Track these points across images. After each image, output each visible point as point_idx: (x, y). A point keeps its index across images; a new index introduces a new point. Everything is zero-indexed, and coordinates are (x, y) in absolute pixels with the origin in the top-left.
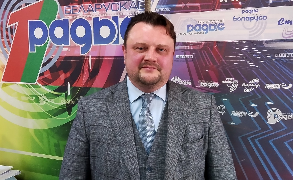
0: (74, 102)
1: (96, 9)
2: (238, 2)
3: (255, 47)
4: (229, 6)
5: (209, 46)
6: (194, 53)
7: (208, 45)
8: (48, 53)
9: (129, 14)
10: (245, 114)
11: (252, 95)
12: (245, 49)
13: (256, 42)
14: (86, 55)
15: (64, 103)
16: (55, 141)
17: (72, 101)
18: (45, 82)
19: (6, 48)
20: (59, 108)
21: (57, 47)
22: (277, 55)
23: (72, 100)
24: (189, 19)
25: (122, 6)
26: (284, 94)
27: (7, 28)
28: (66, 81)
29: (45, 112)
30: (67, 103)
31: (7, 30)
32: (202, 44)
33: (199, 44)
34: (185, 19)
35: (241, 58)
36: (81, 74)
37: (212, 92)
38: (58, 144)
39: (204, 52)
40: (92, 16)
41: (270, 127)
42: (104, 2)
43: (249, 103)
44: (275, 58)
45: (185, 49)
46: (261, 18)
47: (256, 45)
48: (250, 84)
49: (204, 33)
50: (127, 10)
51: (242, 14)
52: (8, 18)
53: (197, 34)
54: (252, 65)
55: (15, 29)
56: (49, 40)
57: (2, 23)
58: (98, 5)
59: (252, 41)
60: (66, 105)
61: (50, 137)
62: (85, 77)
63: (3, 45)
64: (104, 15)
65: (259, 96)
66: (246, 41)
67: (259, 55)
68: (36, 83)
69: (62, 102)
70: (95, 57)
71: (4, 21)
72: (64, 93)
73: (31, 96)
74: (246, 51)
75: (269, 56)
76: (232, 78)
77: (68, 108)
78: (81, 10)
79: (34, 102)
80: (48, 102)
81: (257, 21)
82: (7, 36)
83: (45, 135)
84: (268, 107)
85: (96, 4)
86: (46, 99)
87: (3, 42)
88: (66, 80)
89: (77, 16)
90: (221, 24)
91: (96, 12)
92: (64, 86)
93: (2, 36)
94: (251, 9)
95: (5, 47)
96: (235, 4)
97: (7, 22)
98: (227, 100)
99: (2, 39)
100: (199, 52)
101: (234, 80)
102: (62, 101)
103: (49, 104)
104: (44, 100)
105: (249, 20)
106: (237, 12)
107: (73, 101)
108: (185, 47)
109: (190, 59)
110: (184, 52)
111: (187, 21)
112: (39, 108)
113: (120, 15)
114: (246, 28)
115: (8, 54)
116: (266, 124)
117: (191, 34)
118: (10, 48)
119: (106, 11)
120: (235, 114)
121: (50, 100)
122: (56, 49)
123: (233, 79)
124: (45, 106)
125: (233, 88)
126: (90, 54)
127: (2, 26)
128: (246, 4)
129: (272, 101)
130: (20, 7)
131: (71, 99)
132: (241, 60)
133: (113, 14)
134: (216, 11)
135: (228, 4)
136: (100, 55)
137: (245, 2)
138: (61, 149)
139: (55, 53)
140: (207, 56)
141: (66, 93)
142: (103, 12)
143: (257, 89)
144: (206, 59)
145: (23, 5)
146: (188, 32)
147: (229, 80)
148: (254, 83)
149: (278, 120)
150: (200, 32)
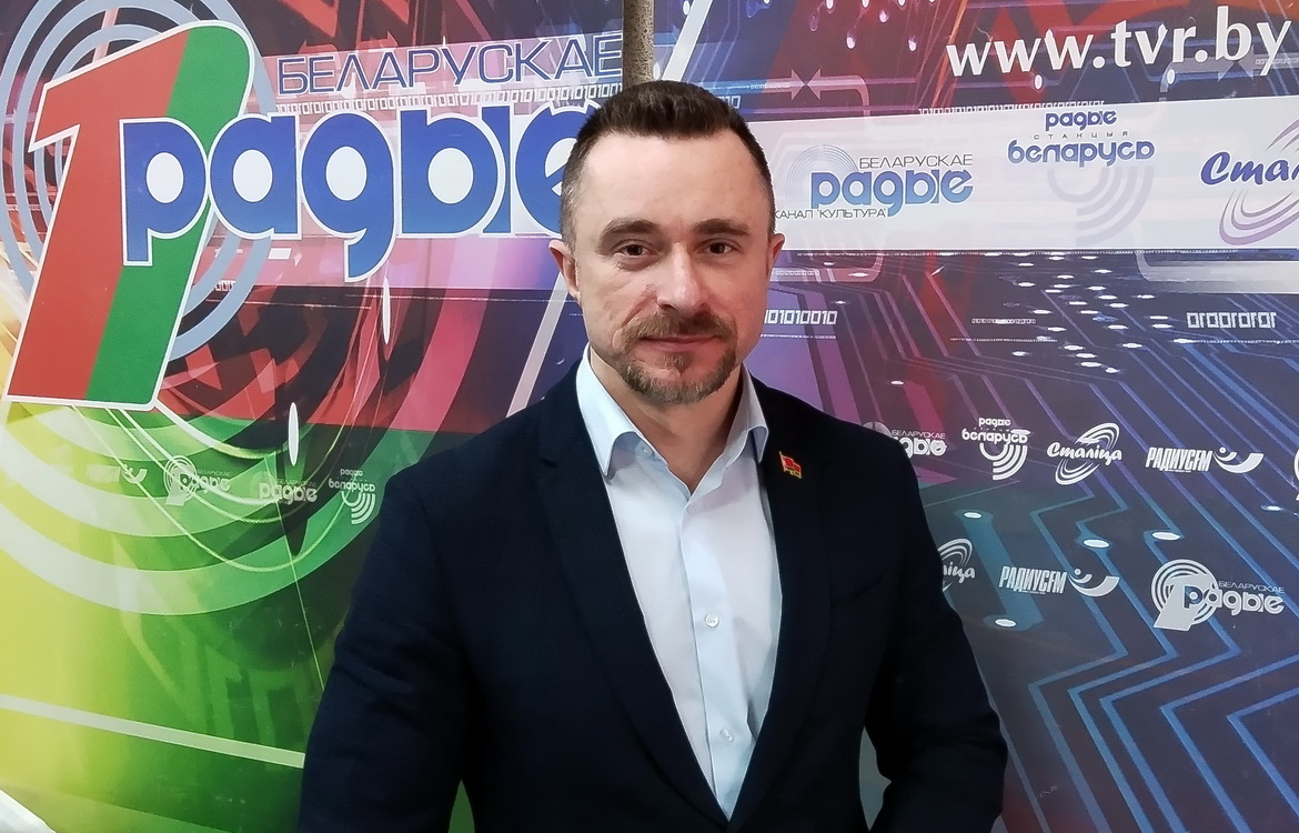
0: (315, 492)
1: (412, 71)
2: (1027, 77)
3: (1100, 280)
4: (995, 90)
5: (905, 268)
6: (841, 302)
7: (902, 267)
8: (206, 268)
9: (554, 95)
10: (1057, 582)
11: (1091, 495)
12: (1058, 288)
13: (1105, 258)
14: (366, 279)
15: (271, 496)
16: (233, 672)
17: (307, 487)
18: (193, 399)
19: (27, 245)
20: (253, 521)
21: (246, 243)
22: (1196, 320)
23: (305, 483)
24: (821, 147)
25: (527, 61)
26: (1224, 493)
27: (33, 153)
28: (283, 397)
29: (192, 538)
30: (286, 496)
31: (29, 159)
32: (875, 261)
33: (862, 259)
34: (805, 148)
35: (1043, 328)
36: (346, 370)
38: (246, 680)
39: (883, 297)
40: (395, 103)
41: (1165, 643)
42: (448, 42)
43: (1077, 533)
44: (1190, 333)
45: (806, 280)
46: (1126, 151)
47: (1105, 271)
48: (1079, 445)
49: (886, 213)
50: (547, 78)
51: (1047, 130)
52: (34, 108)
53: (854, 215)
54: (1089, 361)
55: (64, 159)
56: (211, 210)
57: (9, 128)
58: (422, 55)
59: (1088, 253)
61: (210, 653)
62: (363, 379)
63: (14, 227)
64: (447, 101)
65: (1118, 500)
66: (1062, 253)
67: (1119, 316)
68: (155, 402)
69: (262, 494)
70: (405, 291)
71: (19, 120)
72: (274, 454)
73: (130, 464)
74: (1062, 297)
75: (1161, 324)
76: (1003, 417)
77: (292, 521)
78: (350, 75)
79: (144, 489)
80: (205, 492)
81: (1109, 164)
82: (30, 187)
83: (188, 642)
84: (1157, 553)
85: (414, 49)
86: (196, 478)
87: (14, 215)
88: (280, 391)
89: (332, 103)
90: (957, 174)
91: (411, 85)
92: (273, 419)
93: (9, 187)
94: (1087, 108)
95: (21, 238)
96: (1018, 84)
97: (30, 126)
98: (979, 516)
99: (11, 200)
100: (861, 298)
101: (1011, 428)
102: (265, 490)
103: (205, 499)
104: (185, 480)
105: (1074, 158)
106: (1024, 122)
107: (311, 487)
108: (803, 272)
109: (822, 328)
110: (801, 295)
111: (810, 154)
112: (162, 519)
113: (516, 101)
114: (1061, 194)
115: (35, 268)
116: (1147, 632)
117: (827, 214)
118: (43, 242)
119: (458, 82)
120: (1018, 579)
121: (214, 484)
122: (240, 251)
123: (1006, 422)
124: (188, 510)
125: (1008, 462)
126: (388, 277)
127: (8, 145)
128: (1066, 86)
129: (1175, 527)
130: (88, 59)
131: (304, 479)
132: (1041, 339)
133: (487, 96)
134: (937, 112)
135: (987, 85)
136: (427, 284)
137: (1062, 77)
138: (257, 707)
139: (236, 267)
140: (899, 316)
141: (279, 451)
142: (445, 86)
143: (1110, 471)
144: (891, 327)
145: (101, 49)
146: (815, 206)
147: (988, 426)
148: (1096, 441)
149: (1201, 614)
150: (868, 207)
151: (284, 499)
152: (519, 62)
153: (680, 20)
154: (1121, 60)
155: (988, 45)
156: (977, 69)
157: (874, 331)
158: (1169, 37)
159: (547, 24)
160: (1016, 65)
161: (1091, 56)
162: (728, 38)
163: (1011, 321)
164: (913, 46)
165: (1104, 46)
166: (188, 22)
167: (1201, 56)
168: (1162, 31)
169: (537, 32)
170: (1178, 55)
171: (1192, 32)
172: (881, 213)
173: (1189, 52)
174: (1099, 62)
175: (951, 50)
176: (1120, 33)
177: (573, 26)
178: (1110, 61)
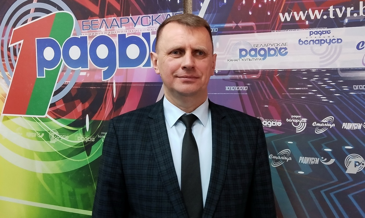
0: (94, 139)
1: (121, 23)
2: (304, 21)
3: (327, 77)
4: (294, 25)
5: (267, 75)
6: (249, 84)
8: (61, 78)
10: (317, 161)
11: (326, 136)
12: (314, 79)
13: (328, 71)
14: (109, 80)
15: (81, 140)
16: (70, 189)
17: (91, 137)
18: (57, 114)
19: (8, 73)
20: (75, 147)
21: (73, 71)
22: (356, 87)
23: (91, 136)
24: (242, 42)
27: (9, 47)
28: (84, 113)
29: (58, 152)
30: (85, 140)
31: (9, 49)
32: (259, 73)
33: (255, 72)
34: (236, 42)
35: (310, 90)
36: (103, 105)
37: (273, 132)
38: (74, 191)
39: (261, 83)
40: (116, 32)
41: (349, 178)
42: (132, 16)
43: (322, 147)
44: (354, 91)
45: (238, 78)
46: (334, 41)
47: (329, 74)
48: (322, 123)
49: (262, 59)
51: (310, 36)
52: (10, 35)
53: (252, 60)
54: (324, 99)
55: (19, 49)
56: (63, 63)
57: (2, 41)
58: (124, 19)
59: (323, 69)
60: (84, 142)
61: (63, 184)
62: (108, 108)
63: (4, 68)
64: (132, 31)
65: (334, 138)
66: (315, 70)
67: (333, 87)
68: (46, 115)
69: (78, 139)
70: (120, 83)
71: (6, 39)
72: (82, 128)
73: (39, 132)
74: (316, 82)
75: (346, 88)
76: (299, 115)
77: (87, 147)
78: (103, 25)
79: (43, 139)
80: (62, 139)
81: (329, 45)
82: (9, 57)
83: (57, 181)
84: (346, 152)
85: (122, 17)
86: (59, 136)
87: (4, 65)
88: (83, 111)
89: (98, 33)
90: (283, 48)
91: (121, 27)
92: (82, 119)
93: (3, 57)
94: (322, 30)
95: (6, 71)
96: (301, 23)
97: (9, 40)
98: (292, 143)
99: (3, 61)
100: (255, 83)
102: (79, 138)
103: (62, 141)
104: (55, 136)
105: (318, 43)
106: (304, 34)
108: (237, 76)
109: (243, 91)
110: (237, 82)
111: (239, 44)
112: (49, 147)
113: (152, 31)
114: (315, 53)
115: (11, 79)
116: (344, 174)
117: (244, 60)
118: (13, 72)
119: (135, 26)
120: (304, 160)
121: (64, 137)
122: (71, 73)
123: (300, 117)
124: (56, 145)
125: (301, 127)
126: (115, 79)
127: (2, 45)
128: (315, 24)
129: (351, 145)
130: (26, 22)
131: (91, 135)
132: (310, 93)
133: (144, 30)
134: (276, 31)
135: (291, 24)
136: (126, 81)
137: (314, 21)
138: (77, 199)
139: (70, 78)
140: (266, 87)
141: (83, 128)
142: (131, 28)
143: (332, 130)
144: (264, 91)
145: (30, 19)
146: (240, 57)
147: (294, 118)
148: (327, 121)
149: (360, 169)
150: (257, 58)
151: (85, 141)
152: (153, 20)
153: (200, 8)
154: (331, 16)
155: (292, 13)
156: (289, 19)
157: (259, 92)
158: (346, 10)
159: (161, 10)
160: (300, 18)
161: (323, 15)
162: (214, 13)
163: (300, 89)
164: (269, 14)
165: (327, 12)
166: (55, 11)
167: (355, 15)
168: (344, 8)
169: (158, 12)
170: (348, 15)
171: (352, 8)
172: (260, 59)
173: (352, 14)
174: (325, 17)
175: (281, 15)
176: (331, 9)
177: (168, 10)
178: (328, 17)
